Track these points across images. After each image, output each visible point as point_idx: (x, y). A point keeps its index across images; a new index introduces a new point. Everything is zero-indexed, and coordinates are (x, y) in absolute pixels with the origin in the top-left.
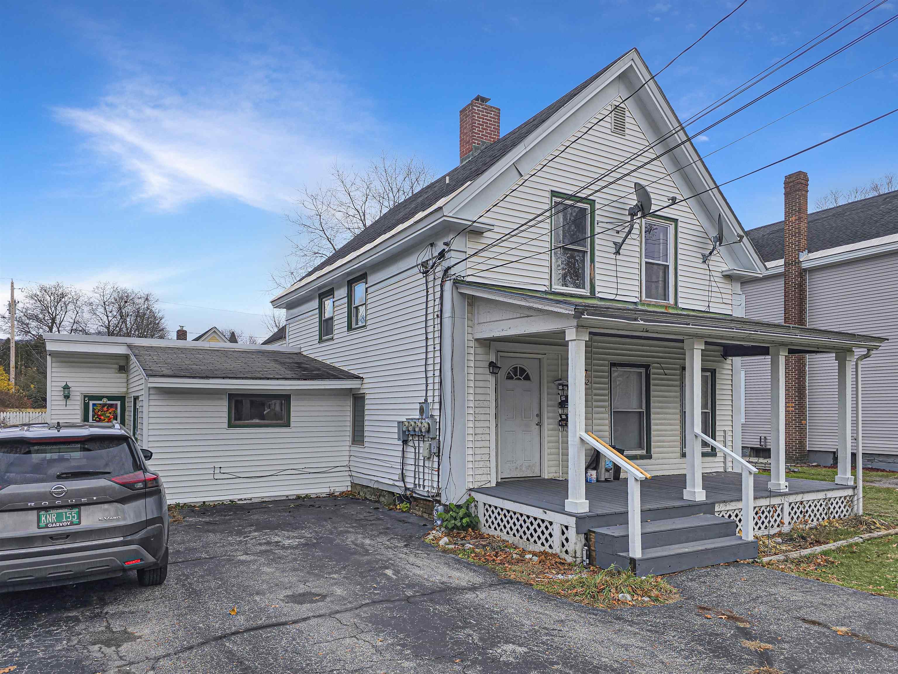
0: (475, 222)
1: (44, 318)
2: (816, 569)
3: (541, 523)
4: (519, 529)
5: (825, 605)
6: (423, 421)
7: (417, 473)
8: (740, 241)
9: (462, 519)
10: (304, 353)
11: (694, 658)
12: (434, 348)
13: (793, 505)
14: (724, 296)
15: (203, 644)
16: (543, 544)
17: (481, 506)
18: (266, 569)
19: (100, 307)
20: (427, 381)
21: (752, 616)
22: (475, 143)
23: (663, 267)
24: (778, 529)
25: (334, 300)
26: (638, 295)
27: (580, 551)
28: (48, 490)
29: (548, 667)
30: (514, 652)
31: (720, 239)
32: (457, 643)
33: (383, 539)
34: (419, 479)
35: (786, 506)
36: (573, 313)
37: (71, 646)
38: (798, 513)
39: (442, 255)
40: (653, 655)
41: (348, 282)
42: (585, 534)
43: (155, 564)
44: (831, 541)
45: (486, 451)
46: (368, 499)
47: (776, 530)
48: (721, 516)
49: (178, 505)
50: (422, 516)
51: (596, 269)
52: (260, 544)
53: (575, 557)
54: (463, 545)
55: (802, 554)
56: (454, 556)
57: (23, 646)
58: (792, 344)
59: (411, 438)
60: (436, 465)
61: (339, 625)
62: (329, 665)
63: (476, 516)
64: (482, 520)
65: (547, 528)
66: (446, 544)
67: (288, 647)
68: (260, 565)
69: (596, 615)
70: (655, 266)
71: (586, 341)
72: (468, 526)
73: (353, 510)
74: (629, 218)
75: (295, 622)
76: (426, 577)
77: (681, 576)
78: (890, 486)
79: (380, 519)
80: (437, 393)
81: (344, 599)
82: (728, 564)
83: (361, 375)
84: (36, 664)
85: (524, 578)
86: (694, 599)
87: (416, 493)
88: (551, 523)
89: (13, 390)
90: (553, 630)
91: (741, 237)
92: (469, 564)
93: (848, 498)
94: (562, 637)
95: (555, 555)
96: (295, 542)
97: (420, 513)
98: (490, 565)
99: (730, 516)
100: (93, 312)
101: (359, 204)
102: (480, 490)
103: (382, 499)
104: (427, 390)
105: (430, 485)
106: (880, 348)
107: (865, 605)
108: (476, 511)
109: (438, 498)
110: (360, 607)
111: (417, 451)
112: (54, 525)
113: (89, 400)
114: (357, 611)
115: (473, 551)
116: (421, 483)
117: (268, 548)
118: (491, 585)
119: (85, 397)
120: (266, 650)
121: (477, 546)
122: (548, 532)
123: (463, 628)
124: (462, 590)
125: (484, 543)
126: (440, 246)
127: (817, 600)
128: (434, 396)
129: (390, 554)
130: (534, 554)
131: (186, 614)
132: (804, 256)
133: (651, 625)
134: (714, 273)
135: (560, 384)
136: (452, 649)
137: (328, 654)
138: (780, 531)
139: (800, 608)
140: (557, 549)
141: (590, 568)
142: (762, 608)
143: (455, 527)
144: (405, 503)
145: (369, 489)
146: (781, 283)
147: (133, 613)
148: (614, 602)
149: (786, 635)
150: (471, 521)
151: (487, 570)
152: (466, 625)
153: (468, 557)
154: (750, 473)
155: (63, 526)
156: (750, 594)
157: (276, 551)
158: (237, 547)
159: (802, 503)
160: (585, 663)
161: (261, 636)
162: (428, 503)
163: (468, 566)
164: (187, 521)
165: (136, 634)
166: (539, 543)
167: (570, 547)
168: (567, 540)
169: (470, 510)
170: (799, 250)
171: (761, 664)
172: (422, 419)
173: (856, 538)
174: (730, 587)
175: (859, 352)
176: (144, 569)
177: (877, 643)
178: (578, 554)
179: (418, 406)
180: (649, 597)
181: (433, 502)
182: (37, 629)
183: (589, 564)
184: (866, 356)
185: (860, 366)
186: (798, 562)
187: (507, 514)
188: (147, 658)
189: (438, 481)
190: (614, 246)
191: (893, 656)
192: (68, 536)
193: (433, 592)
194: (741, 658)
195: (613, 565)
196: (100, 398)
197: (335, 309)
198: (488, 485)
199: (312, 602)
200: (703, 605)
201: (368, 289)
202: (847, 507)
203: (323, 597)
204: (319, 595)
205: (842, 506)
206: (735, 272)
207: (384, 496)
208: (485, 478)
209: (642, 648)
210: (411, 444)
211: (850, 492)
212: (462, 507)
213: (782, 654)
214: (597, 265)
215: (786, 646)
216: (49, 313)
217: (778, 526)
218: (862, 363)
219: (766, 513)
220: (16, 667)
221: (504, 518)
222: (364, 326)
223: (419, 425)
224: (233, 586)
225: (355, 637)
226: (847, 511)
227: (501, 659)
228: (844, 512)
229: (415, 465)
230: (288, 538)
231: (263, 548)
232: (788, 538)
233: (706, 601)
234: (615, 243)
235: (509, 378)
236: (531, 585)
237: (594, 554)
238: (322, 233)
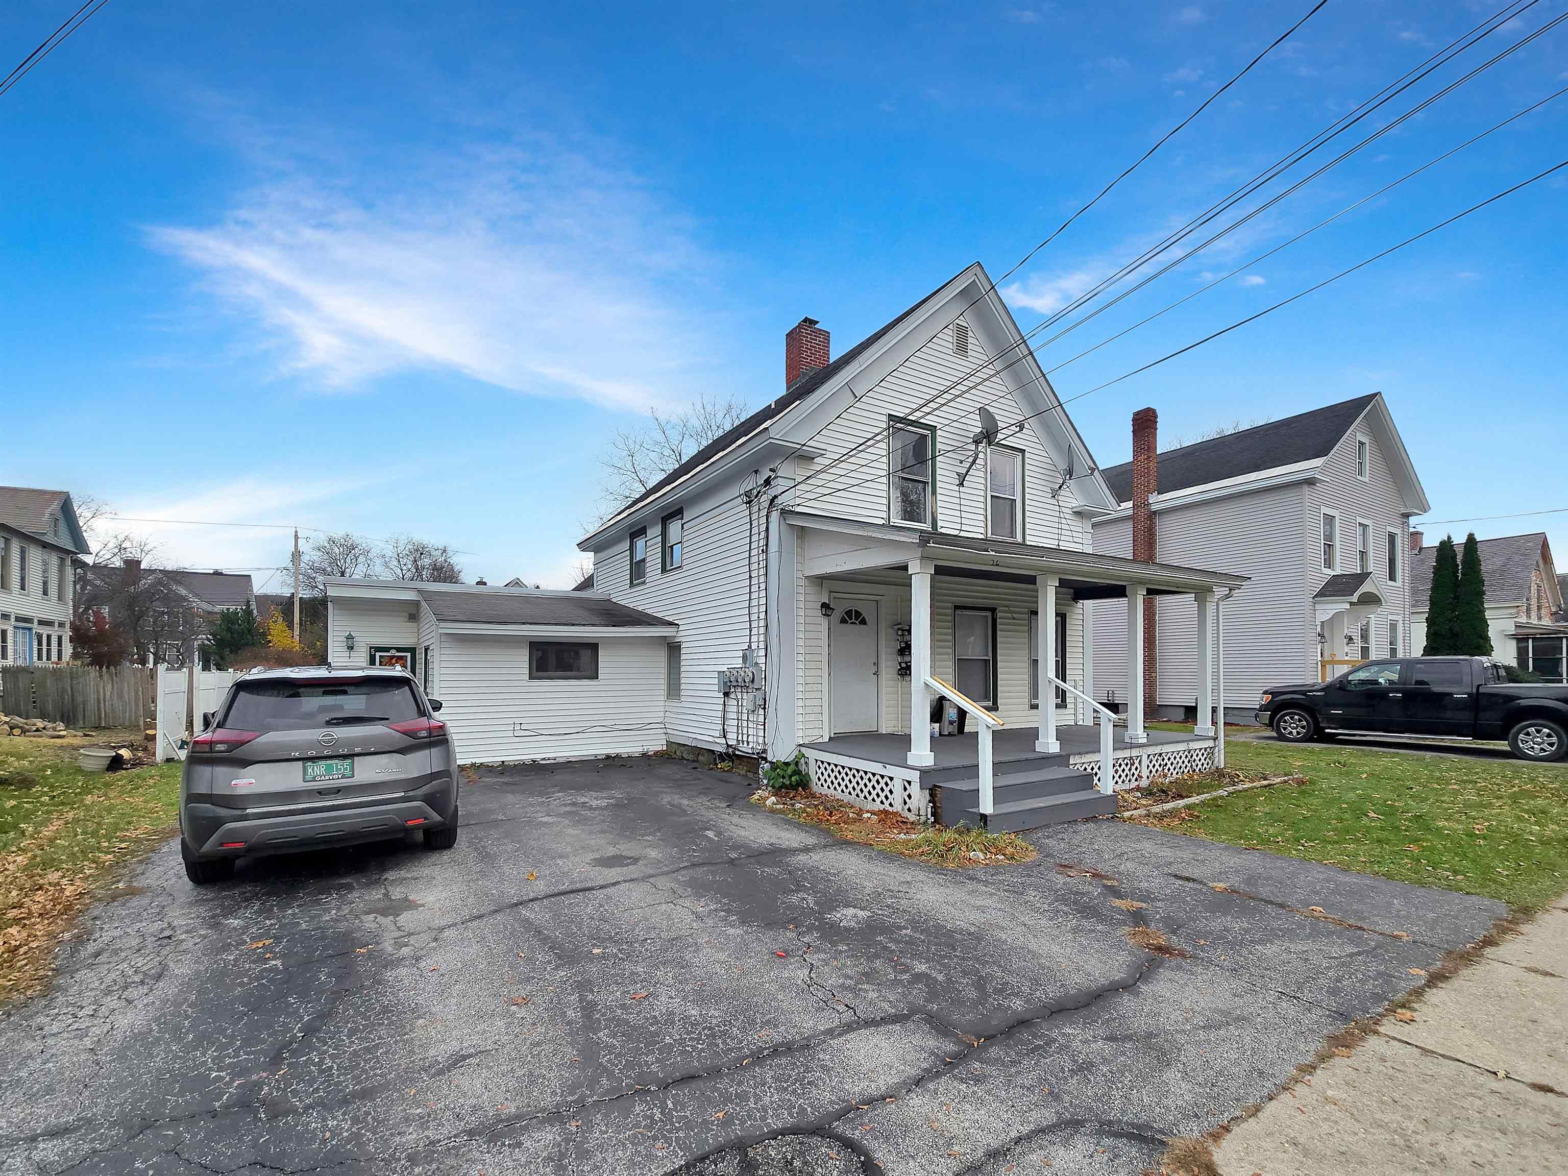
0: (804, 445)
1: (332, 572)
2: (1181, 824)
3: (880, 779)
4: (856, 786)
5: (1198, 860)
6: (747, 670)
7: (740, 728)
8: (1092, 474)
9: (790, 777)
10: (614, 600)
11: (1060, 920)
12: (759, 587)
13: (1151, 757)
14: (1074, 534)
15: (496, 911)
16: (882, 802)
17: (812, 763)
18: (570, 831)
19: (393, 559)
20: (750, 625)
21: (1119, 873)
22: (803, 368)
23: (1010, 502)
24: (1137, 783)
25: (646, 539)
26: (982, 531)
27: (925, 808)
28: (315, 737)
29: (896, 933)
30: (855, 916)
31: (1070, 472)
32: (791, 907)
33: (703, 799)
34: (743, 734)
35: (1145, 757)
36: (918, 541)
37: (341, 916)
38: (1157, 766)
39: (767, 482)
40: (1014, 918)
41: (662, 518)
42: (930, 789)
43: (443, 824)
44: (1194, 795)
45: (818, 702)
46: (685, 759)
47: (1134, 784)
48: (1076, 768)
49: (473, 765)
50: (746, 776)
51: (938, 502)
52: (565, 805)
53: (919, 815)
54: (793, 805)
55: (1164, 808)
56: (783, 816)
57: (283, 917)
58: (1150, 581)
59: (732, 690)
60: (761, 719)
61: (654, 889)
62: (642, 933)
63: (808, 774)
64: (814, 778)
65: (887, 784)
66: (774, 804)
67: (594, 914)
68: (564, 826)
69: (946, 875)
70: (1001, 501)
71: (931, 575)
72: (799, 784)
73: (668, 770)
74: (973, 447)
75: (602, 887)
76: (752, 838)
77: (1036, 833)
78: (1246, 740)
79: (700, 779)
80: (762, 638)
81: (659, 862)
82: (1087, 820)
83: (676, 622)
84: (297, 936)
85: (862, 838)
86: (1053, 857)
87: (739, 750)
88: (891, 779)
89: (297, 648)
90: (899, 892)
91: (1093, 470)
92: (800, 825)
93: (1208, 750)
94: (910, 899)
95: (896, 814)
96: (604, 803)
97: (743, 772)
98: (824, 826)
99: (1085, 769)
100: (386, 565)
101: (674, 442)
102: (811, 746)
103: (701, 758)
104: (750, 636)
105: (755, 740)
106: (1243, 587)
107: (1241, 860)
108: (806, 769)
109: (764, 755)
110: (677, 871)
111: (740, 704)
112: (323, 778)
113: (375, 652)
114: (674, 875)
115: (804, 811)
116: (745, 739)
117: (574, 809)
118: (825, 846)
119: (371, 648)
120: (569, 918)
121: (809, 806)
122: (889, 788)
123: (797, 891)
124: (794, 851)
125: (815, 803)
126: (766, 474)
127: (1186, 855)
128: (759, 642)
129: (711, 814)
130: (873, 813)
131: (477, 880)
132: (1154, 498)
133: (1008, 885)
134: (1064, 510)
135: (899, 629)
136: (784, 913)
137: (640, 921)
138: (1138, 785)
139: (1171, 863)
140: (898, 807)
141: (935, 827)
142: (1129, 864)
143: (784, 786)
144: (727, 762)
145: (687, 747)
146: (1128, 528)
147: (417, 878)
148: (965, 861)
149: (1159, 893)
150: (801, 780)
151: (821, 830)
152: (799, 888)
153: (799, 817)
154: (1110, 720)
155: (333, 779)
156: (1114, 851)
157: (583, 812)
158: (538, 808)
159: (1160, 755)
160: (938, 927)
161: (563, 903)
162: (752, 761)
163: (799, 826)
164: (483, 782)
165: (418, 902)
166: (878, 801)
167: (913, 804)
168: (909, 796)
169: (800, 766)
170: (1148, 492)
171: (1137, 924)
172: (745, 668)
173: (1220, 791)
174: (1091, 843)
175: (1219, 592)
176: (429, 829)
177: (1262, 900)
178: (922, 812)
179: (741, 654)
180: (1004, 855)
181: (758, 759)
182: (303, 897)
183: (935, 822)
184: (1227, 596)
185: (1221, 607)
186: (1161, 817)
187: (841, 770)
188: (429, 928)
189: (764, 737)
190: (957, 477)
191: (1281, 914)
192: (339, 791)
193: (762, 854)
194: (1112, 919)
195: (962, 821)
196: (387, 649)
197: (648, 550)
198: (820, 740)
199: (622, 865)
200: (1063, 862)
201: (685, 525)
202: (1207, 760)
203: (635, 860)
204: (631, 858)
205: (1203, 759)
206: (1086, 507)
207: (703, 755)
208: (816, 732)
209: (1000, 910)
210: (732, 696)
211: (1211, 743)
212: (790, 765)
213: (1158, 913)
214: (939, 497)
215: (1160, 904)
216: (338, 565)
217: (1136, 780)
218: (1224, 603)
219: (1123, 766)
220: (272, 940)
221: (838, 775)
222: (680, 567)
223: (743, 674)
224: (533, 849)
225: (672, 902)
226: (1208, 764)
227: (841, 924)
228: (1205, 765)
229: (738, 719)
230: (596, 798)
231: (568, 809)
232: (1148, 792)
233: (1066, 858)
234: (958, 474)
235: (843, 621)
236: (871, 845)
237: (939, 811)
238: (634, 475)
